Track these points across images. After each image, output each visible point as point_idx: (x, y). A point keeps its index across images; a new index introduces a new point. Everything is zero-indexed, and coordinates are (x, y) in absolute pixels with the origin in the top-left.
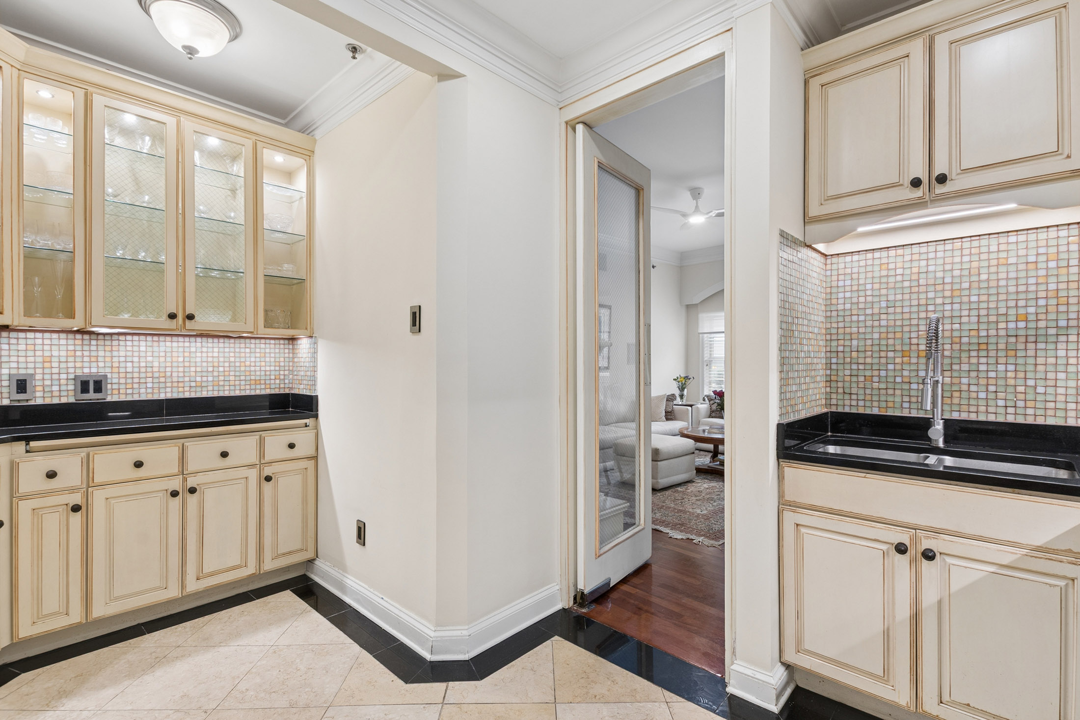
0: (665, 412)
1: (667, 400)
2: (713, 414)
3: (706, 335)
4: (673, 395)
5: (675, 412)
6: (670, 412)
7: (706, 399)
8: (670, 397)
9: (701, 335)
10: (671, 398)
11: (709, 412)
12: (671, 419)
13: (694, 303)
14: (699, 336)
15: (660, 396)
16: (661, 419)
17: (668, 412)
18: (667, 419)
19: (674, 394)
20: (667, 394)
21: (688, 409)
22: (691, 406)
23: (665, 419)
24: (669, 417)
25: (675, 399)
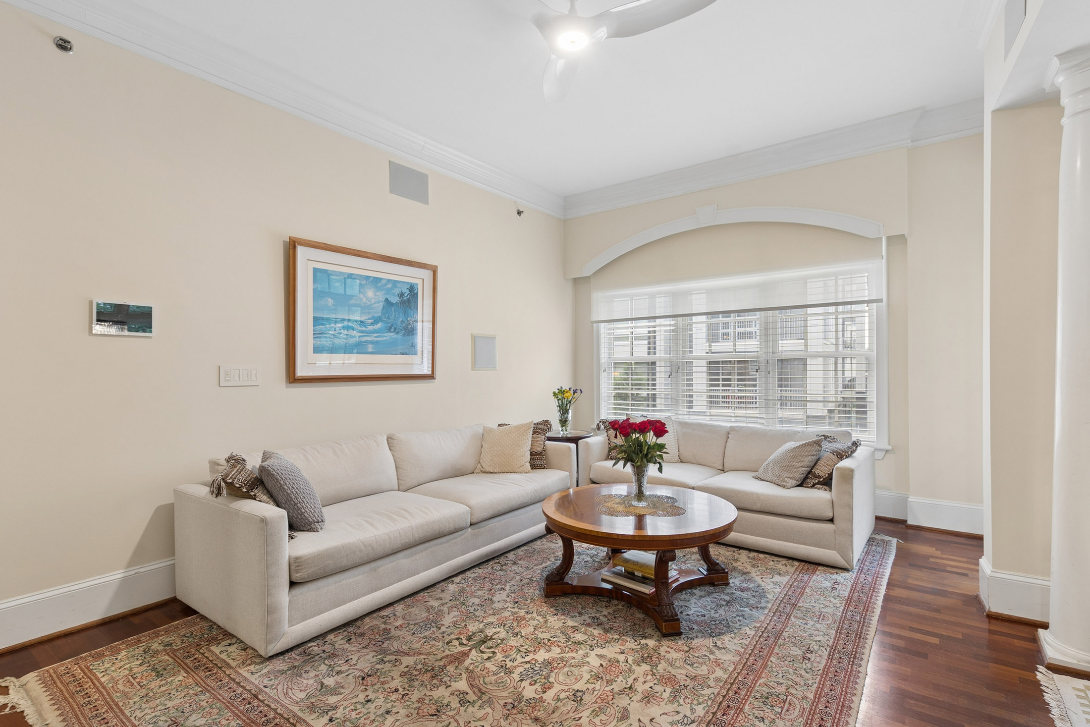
0: (531, 454)
1: (534, 432)
2: (614, 453)
3: (602, 325)
4: (546, 423)
5: (549, 452)
6: (540, 454)
7: (602, 427)
8: (541, 426)
9: (595, 324)
10: (541, 428)
11: (607, 450)
12: (542, 467)
13: (585, 275)
14: (592, 326)
15: (523, 426)
16: (522, 468)
17: (537, 454)
18: (534, 467)
19: (547, 421)
20: (534, 422)
21: (570, 448)
22: (575, 440)
23: (530, 468)
24: (538, 462)
25: (550, 429)
